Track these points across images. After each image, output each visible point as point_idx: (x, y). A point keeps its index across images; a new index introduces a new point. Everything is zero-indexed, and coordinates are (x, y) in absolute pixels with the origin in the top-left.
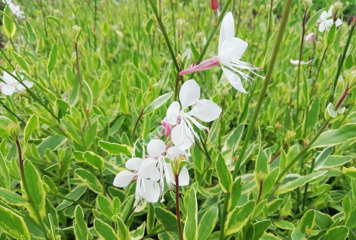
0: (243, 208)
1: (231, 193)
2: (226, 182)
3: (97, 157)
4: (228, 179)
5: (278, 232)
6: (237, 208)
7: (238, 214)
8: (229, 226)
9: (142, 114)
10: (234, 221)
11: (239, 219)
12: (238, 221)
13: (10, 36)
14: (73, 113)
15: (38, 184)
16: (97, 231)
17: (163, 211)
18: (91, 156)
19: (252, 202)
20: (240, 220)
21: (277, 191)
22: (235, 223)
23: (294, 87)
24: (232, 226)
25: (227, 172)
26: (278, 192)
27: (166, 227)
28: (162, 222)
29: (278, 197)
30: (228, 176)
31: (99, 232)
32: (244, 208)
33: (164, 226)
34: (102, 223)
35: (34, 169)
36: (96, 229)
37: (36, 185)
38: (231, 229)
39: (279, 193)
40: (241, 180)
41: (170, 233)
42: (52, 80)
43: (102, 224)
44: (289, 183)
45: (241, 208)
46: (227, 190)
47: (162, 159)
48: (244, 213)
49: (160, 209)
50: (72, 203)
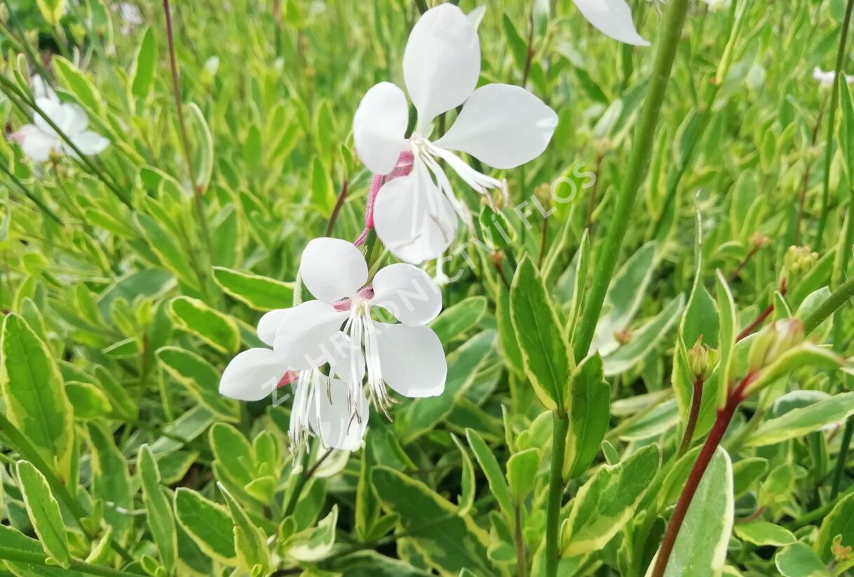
0: (621, 472)
1: (569, 412)
2: (549, 372)
3: (215, 316)
4: (556, 360)
5: (751, 558)
6: (604, 470)
7: (605, 490)
8: (577, 528)
9: (345, 194)
10: (592, 514)
11: (608, 508)
12: (603, 513)
13: (53, 16)
14: (164, 196)
15: (52, 384)
16: (185, 524)
17: (399, 480)
18: (197, 311)
19: (652, 451)
20: (612, 511)
21: (753, 435)
22: (594, 521)
23: (813, 140)
24: (584, 529)
25: (553, 331)
26: (755, 439)
27: (408, 524)
28: (394, 510)
29: (753, 452)
30: (556, 347)
31: (191, 529)
32: (625, 472)
33: (403, 523)
34: (204, 503)
35: (36, 341)
36: (182, 518)
37: (46, 385)
38: (583, 538)
39: (760, 443)
40: (600, 364)
41: (422, 546)
42: (134, 119)
43: (203, 506)
44: (796, 413)
45: (616, 471)
46: (556, 401)
47: (362, 308)
48: (625, 490)
49: (387, 474)
50: (180, 445)
